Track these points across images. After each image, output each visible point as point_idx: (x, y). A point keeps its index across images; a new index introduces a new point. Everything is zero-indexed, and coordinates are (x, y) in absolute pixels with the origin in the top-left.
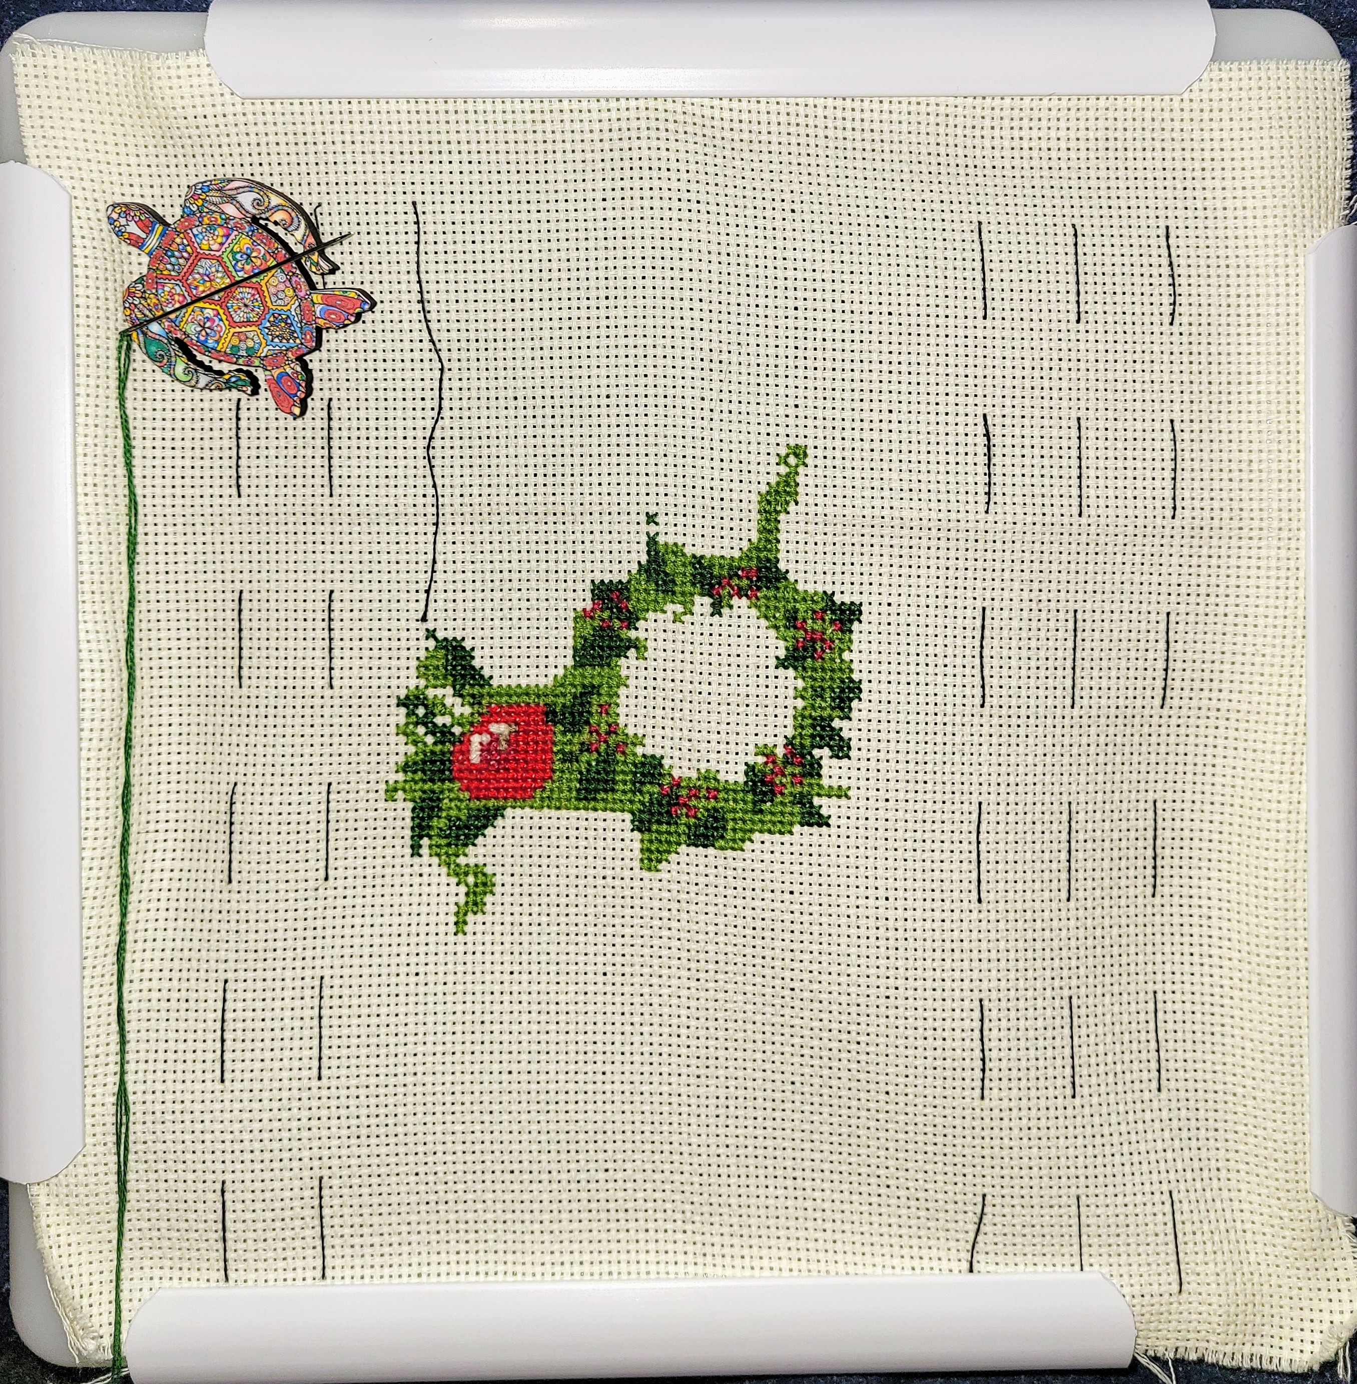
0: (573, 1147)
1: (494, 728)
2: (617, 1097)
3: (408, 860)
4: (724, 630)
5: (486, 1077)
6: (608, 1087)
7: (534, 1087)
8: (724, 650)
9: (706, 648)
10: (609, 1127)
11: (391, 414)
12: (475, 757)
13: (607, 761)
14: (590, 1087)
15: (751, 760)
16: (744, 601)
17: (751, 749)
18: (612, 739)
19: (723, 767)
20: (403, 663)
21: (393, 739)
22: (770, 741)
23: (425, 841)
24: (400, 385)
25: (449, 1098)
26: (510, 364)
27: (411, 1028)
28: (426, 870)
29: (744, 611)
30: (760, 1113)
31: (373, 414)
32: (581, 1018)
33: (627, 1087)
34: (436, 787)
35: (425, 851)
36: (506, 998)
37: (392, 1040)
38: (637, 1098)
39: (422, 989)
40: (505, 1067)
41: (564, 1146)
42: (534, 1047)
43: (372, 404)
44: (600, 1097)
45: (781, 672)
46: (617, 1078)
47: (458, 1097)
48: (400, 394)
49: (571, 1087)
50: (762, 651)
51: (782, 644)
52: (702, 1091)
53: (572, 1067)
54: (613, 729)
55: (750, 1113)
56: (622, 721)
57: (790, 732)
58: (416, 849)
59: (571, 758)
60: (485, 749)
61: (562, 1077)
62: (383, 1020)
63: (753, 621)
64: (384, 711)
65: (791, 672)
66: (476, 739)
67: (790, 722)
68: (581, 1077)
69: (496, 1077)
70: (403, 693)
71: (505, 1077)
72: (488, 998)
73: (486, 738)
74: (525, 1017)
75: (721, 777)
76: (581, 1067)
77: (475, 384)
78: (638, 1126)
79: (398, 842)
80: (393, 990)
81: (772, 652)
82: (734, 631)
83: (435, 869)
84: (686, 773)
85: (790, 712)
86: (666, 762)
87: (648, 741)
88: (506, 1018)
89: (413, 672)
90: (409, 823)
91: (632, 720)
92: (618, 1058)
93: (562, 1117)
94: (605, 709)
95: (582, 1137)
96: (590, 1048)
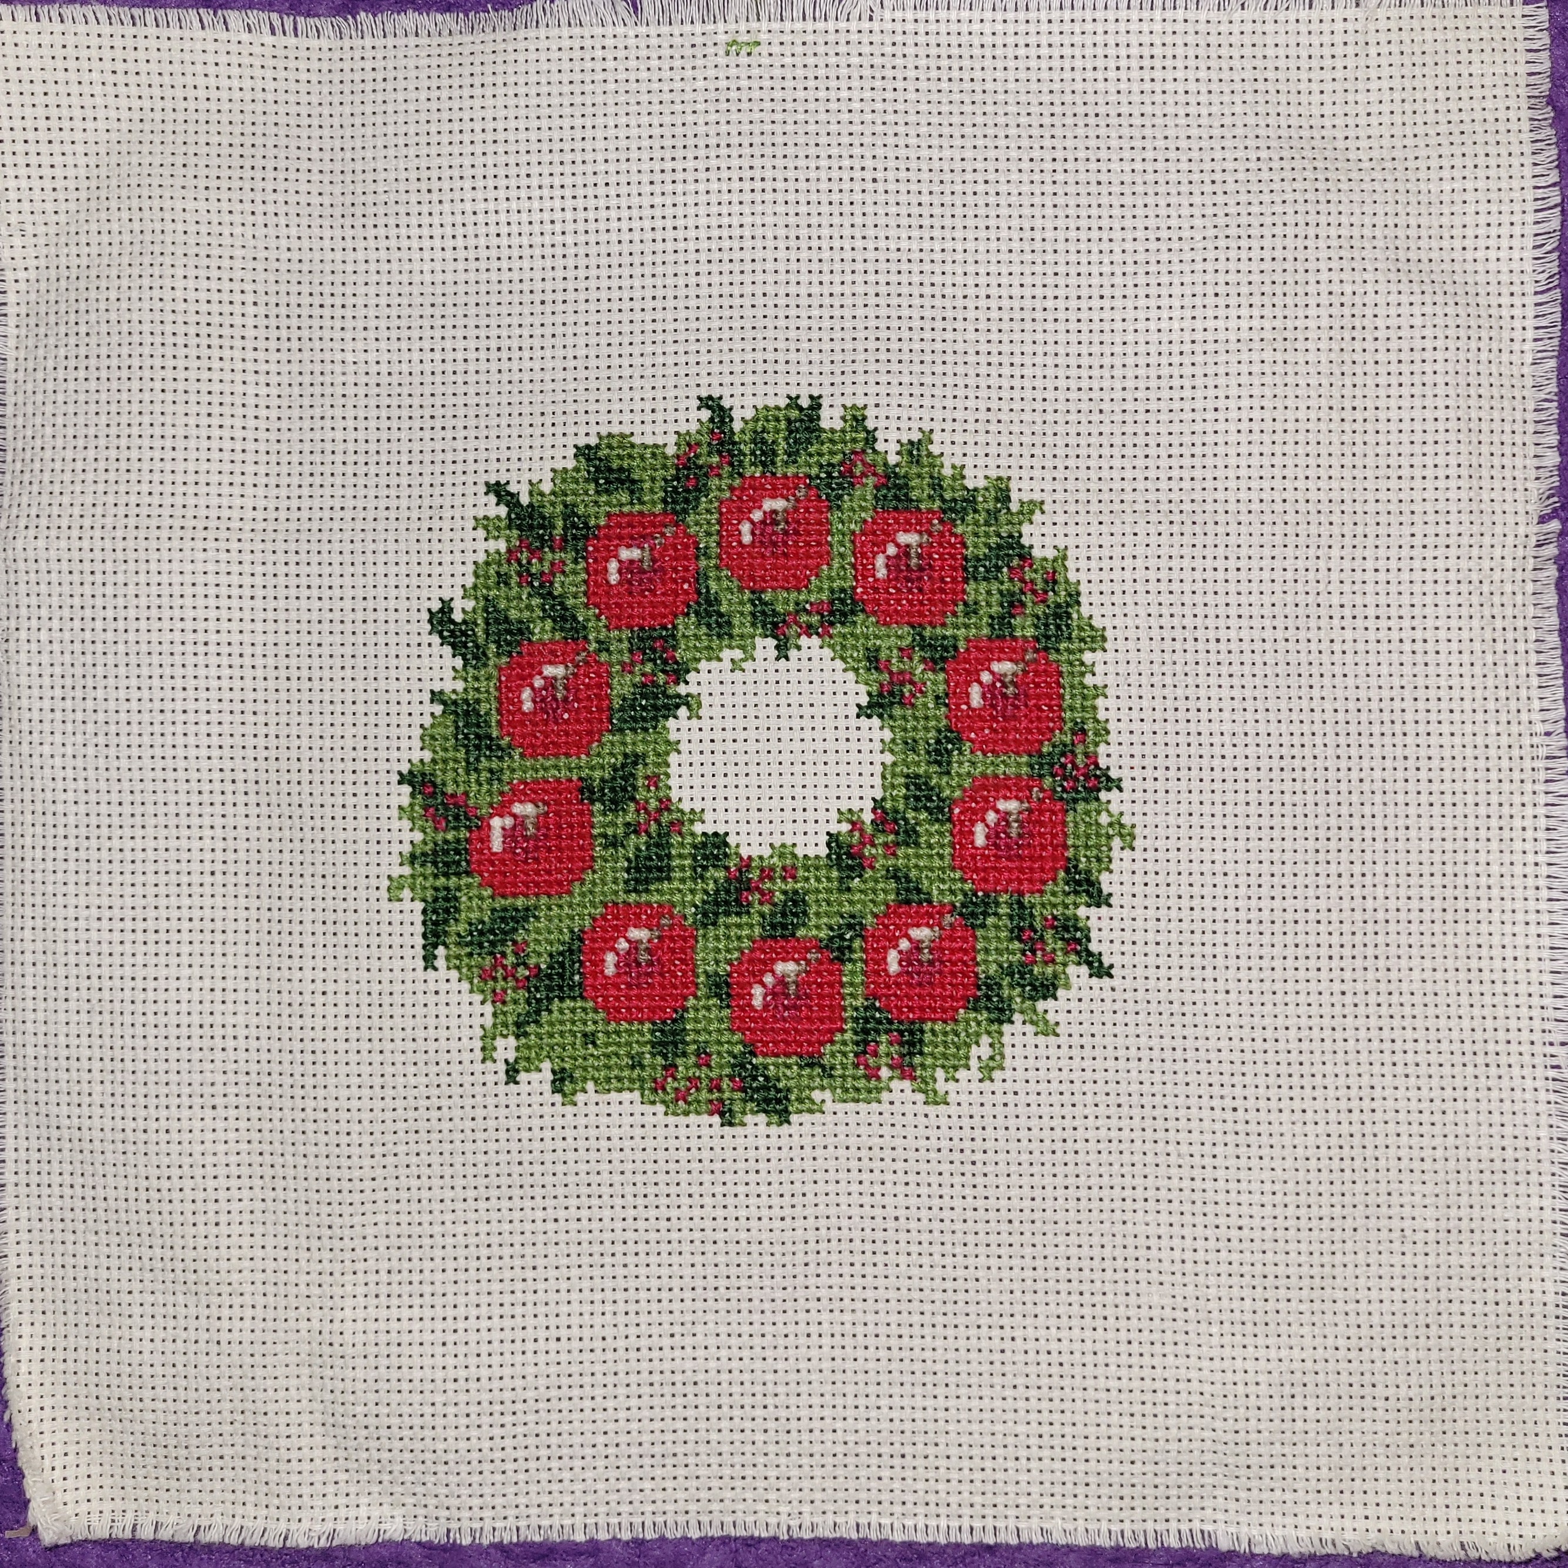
0: (632, 1307)
1: (518, 808)
2: (686, 1248)
3: (420, 974)
4: (794, 676)
5: (528, 1227)
6: (675, 1236)
7: (585, 1237)
8: (795, 699)
9: (773, 699)
10: (676, 1283)
11: (395, 435)
12: (497, 844)
13: (661, 843)
14: (653, 1236)
15: (834, 828)
16: (815, 641)
17: (834, 816)
18: (665, 818)
19: (800, 839)
20: (404, 731)
21: (395, 824)
22: (856, 805)
23: (441, 951)
24: (406, 401)
25: (484, 1252)
26: (537, 376)
27: (436, 1170)
28: (443, 987)
29: (816, 652)
30: (858, 1259)
31: (373, 436)
32: (639, 1156)
33: (697, 1235)
34: (453, 881)
35: (441, 963)
36: (548, 1134)
37: (414, 1183)
38: (709, 1248)
39: (446, 1125)
40: (551, 1214)
41: (621, 1307)
42: (584, 1190)
43: (372, 424)
44: (664, 1248)
45: (864, 722)
46: (685, 1224)
47: (495, 1250)
48: (405, 413)
49: (630, 1236)
50: (840, 699)
51: (863, 689)
52: (788, 1236)
53: (631, 1213)
54: (665, 805)
55: (846, 1258)
56: (674, 795)
57: (879, 794)
58: (429, 960)
59: (614, 843)
60: (509, 835)
61: (619, 1225)
62: (403, 1159)
63: (827, 664)
64: (383, 789)
65: (876, 721)
66: (496, 822)
67: (877, 781)
68: (641, 1225)
69: (539, 1226)
70: (405, 768)
71: (551, 1226)
72: (525, 1135)
73: (509, 822)
74: (571, 1156)
75: (800, 852)
76: (641, 1212)
77: (494, 399)
78: (711, 1282)
79: (408, 952)
80: (412, 1125)
81: (852, 700)
82: (804, 676)
83: (454, 985)
84: (755, 851)
85: (878, 769)
86: (732, 840)
87: (708, 816)
88: (548, 1157)
89: (417, 743)
90: (419, 929)
91: (686, 794)
92: (685, 1201)
93: (620, 1271)
94: (654, 780)
95: (643, 1295)
96: (651, 1190)
